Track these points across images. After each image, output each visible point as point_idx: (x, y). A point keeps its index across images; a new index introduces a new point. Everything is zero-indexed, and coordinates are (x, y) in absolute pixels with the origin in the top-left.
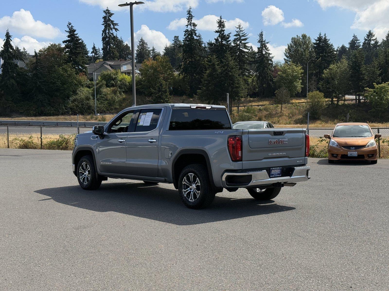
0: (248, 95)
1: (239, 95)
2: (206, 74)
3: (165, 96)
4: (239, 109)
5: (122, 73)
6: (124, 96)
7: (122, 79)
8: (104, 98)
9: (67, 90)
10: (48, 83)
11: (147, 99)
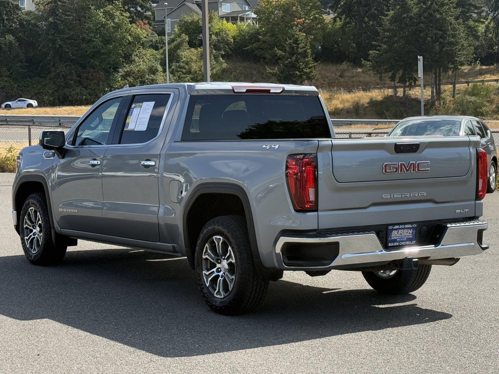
0: (476, 59)
1: (456, 59)
2: (388, 18)
3: (304, 63)
4: (457, 89)
5: (221, 17)
6: (225, 65)
7: (220, 32)
8: (185, 69)
9: (113, 54)
10: (77, 40)
11: (269, 70)
